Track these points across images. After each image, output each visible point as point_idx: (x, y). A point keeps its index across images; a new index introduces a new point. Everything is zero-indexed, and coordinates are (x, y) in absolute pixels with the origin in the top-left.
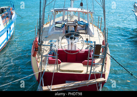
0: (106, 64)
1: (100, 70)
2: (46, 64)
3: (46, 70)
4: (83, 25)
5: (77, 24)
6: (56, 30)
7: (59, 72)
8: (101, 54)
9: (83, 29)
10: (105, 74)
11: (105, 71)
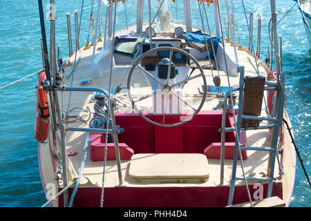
0: (281, 153)
1: (266, 173)
2: (83, 163)
3: (82, 181)
4: (204, 43)
5: (183, 41)
6: (117, 64)
7: (126, 184)
8: (264, 114)
9: (203, 55)
10: (280, 184)
11: (281, 173)
